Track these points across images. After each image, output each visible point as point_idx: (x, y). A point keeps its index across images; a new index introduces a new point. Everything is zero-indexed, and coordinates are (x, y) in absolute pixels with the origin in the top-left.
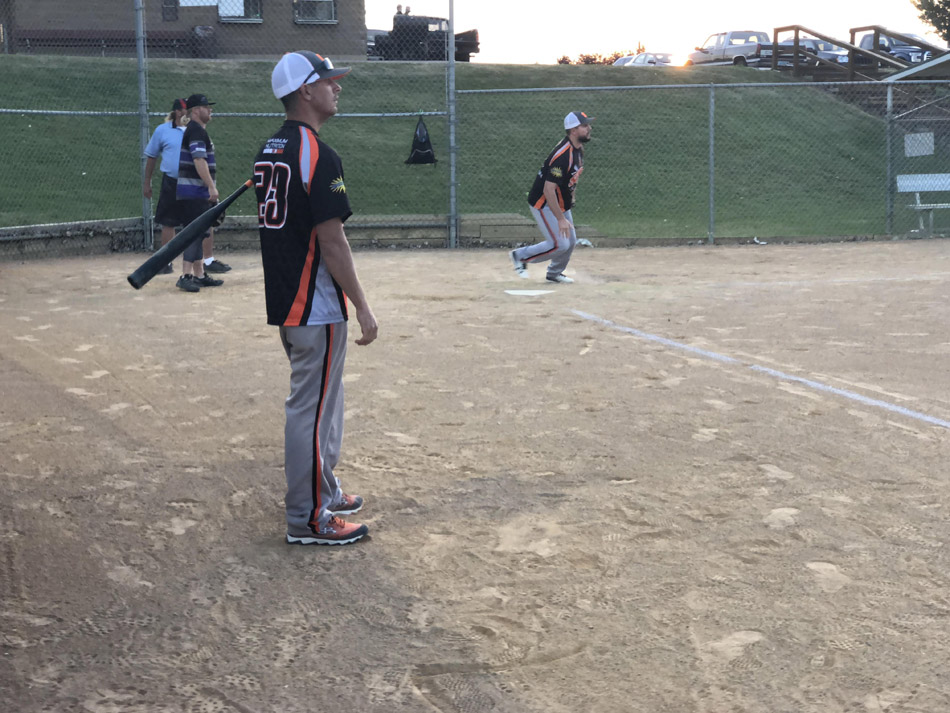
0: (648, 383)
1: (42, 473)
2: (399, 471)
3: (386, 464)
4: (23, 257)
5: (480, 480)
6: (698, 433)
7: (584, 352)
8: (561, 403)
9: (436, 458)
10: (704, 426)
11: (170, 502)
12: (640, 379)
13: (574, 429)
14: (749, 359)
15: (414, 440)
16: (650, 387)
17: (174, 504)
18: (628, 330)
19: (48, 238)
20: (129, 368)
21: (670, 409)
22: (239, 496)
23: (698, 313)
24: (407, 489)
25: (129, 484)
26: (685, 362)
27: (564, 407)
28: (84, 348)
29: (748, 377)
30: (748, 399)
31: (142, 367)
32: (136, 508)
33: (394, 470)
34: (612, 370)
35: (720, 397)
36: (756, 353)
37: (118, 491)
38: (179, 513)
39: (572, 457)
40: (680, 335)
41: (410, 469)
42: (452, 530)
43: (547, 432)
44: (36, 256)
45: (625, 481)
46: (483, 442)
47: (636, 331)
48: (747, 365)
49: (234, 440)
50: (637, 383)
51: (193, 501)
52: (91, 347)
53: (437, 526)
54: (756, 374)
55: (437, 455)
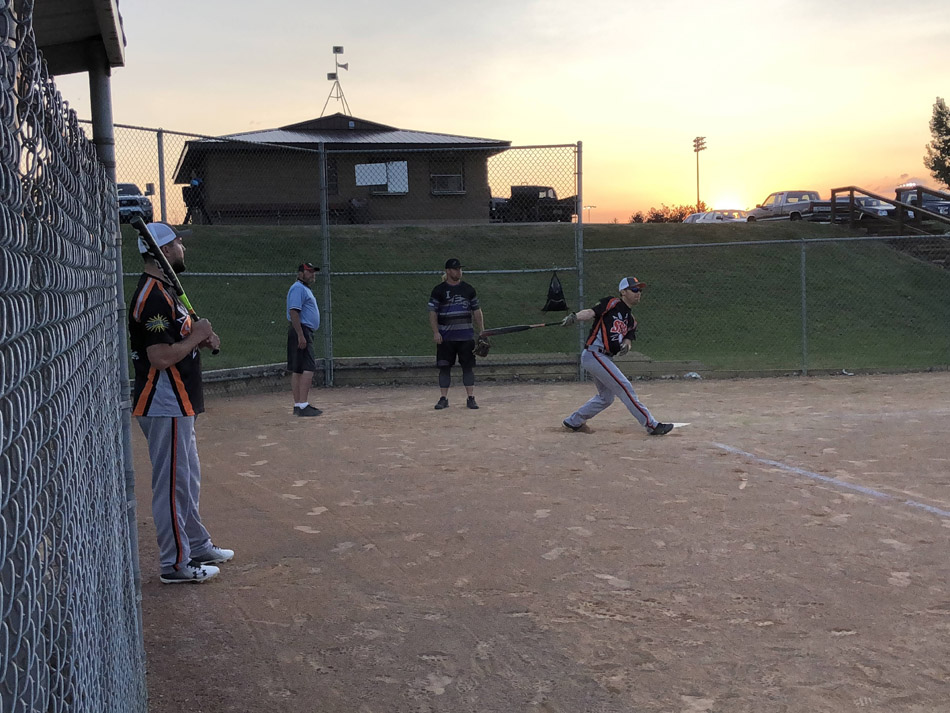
0: (817, 521)
1: (296, 620)
2: (624, 619)
3: (608, 611)
4: (228, 394)
5: (706, 631)
6: (891, 576)
7: (743, 486)
8: (746, 541)
9: (653, 604)
10: (894, 569)
11: (421, 655)
12: (808, 516)
13: (770, 572)
14: (899, 494)
15: (625, 584)
16: (821, 525)
17: (425, 657)
18: (773, 463)
19: (249, 379)
20: (343, 504)
21: (852, 550)
22: (482, 648)
23: (827, 446)
24: (638, 640)
25: (377, 633)
26: (841, 498)
27: (750, 546)
28: (299, 483)
29: (910, 515)
30: (921, 538)
31: (354, 503)
32: (391, 663)
33: (618, 617)
34: (777, 506)
35: (894, 537)
36: (903, 488)
37: (370, 642)
38: (432, 667)
39: (782, 604)
40: (822, 469)
41: (634, 617)
42: (700, 691)
43: (747, 576)
44: (239, 394)
45: (845, 633)
46: (690, 586)
47: (779, 464)
48: (900, 500)
49: (459, 583)
50: (807, 521)
51: (443, 655)
52: (306, 482)
53: (685, 685)
54: (914, 510)
55: (653, 601)
